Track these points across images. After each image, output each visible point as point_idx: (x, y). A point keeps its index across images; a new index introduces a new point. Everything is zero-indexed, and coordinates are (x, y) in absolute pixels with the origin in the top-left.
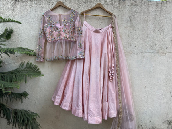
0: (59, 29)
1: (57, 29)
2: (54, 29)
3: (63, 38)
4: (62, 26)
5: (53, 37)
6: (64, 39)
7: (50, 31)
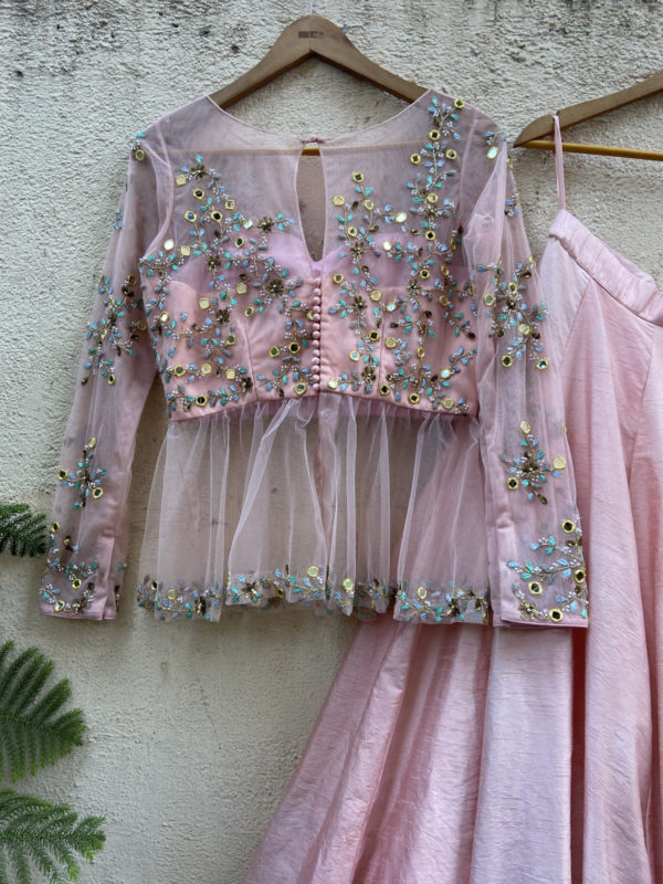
0: (299, 286)
1: (278, 291)
2: (242, 289)
3: (333, 384)
4: (333, 253)
5: (231, 375)
6: (348, 389)
7: (204, 304)
